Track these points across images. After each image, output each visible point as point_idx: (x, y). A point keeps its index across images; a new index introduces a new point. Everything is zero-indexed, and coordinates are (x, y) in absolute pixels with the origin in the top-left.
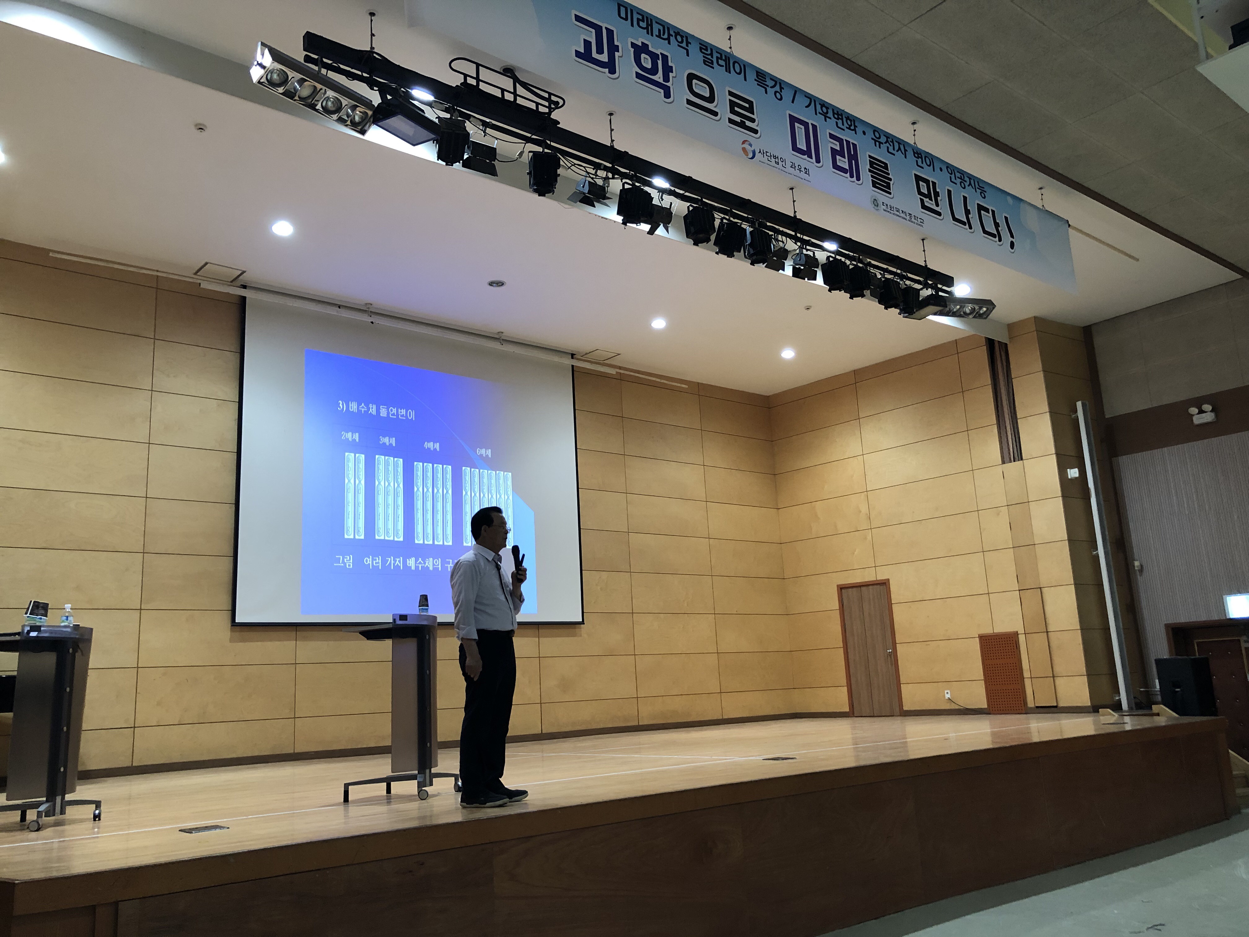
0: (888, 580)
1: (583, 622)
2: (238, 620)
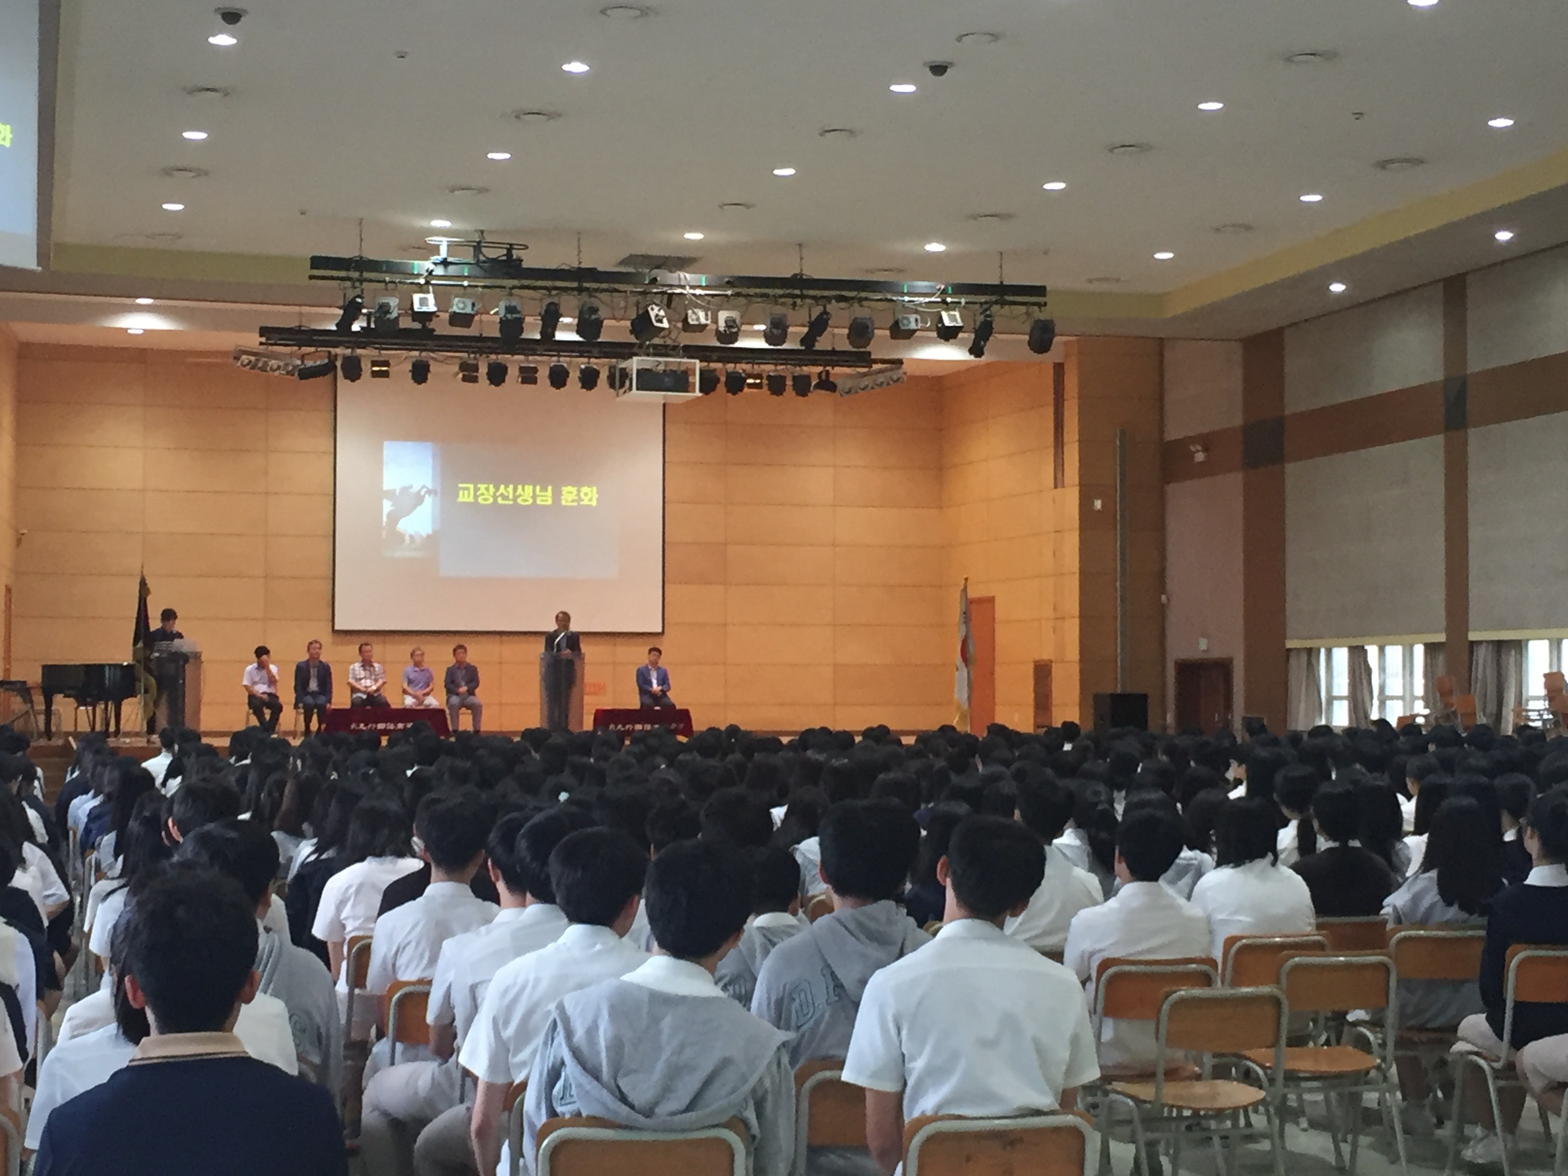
0: (993, 598)
1: (663, 633)
2: (336, 628)
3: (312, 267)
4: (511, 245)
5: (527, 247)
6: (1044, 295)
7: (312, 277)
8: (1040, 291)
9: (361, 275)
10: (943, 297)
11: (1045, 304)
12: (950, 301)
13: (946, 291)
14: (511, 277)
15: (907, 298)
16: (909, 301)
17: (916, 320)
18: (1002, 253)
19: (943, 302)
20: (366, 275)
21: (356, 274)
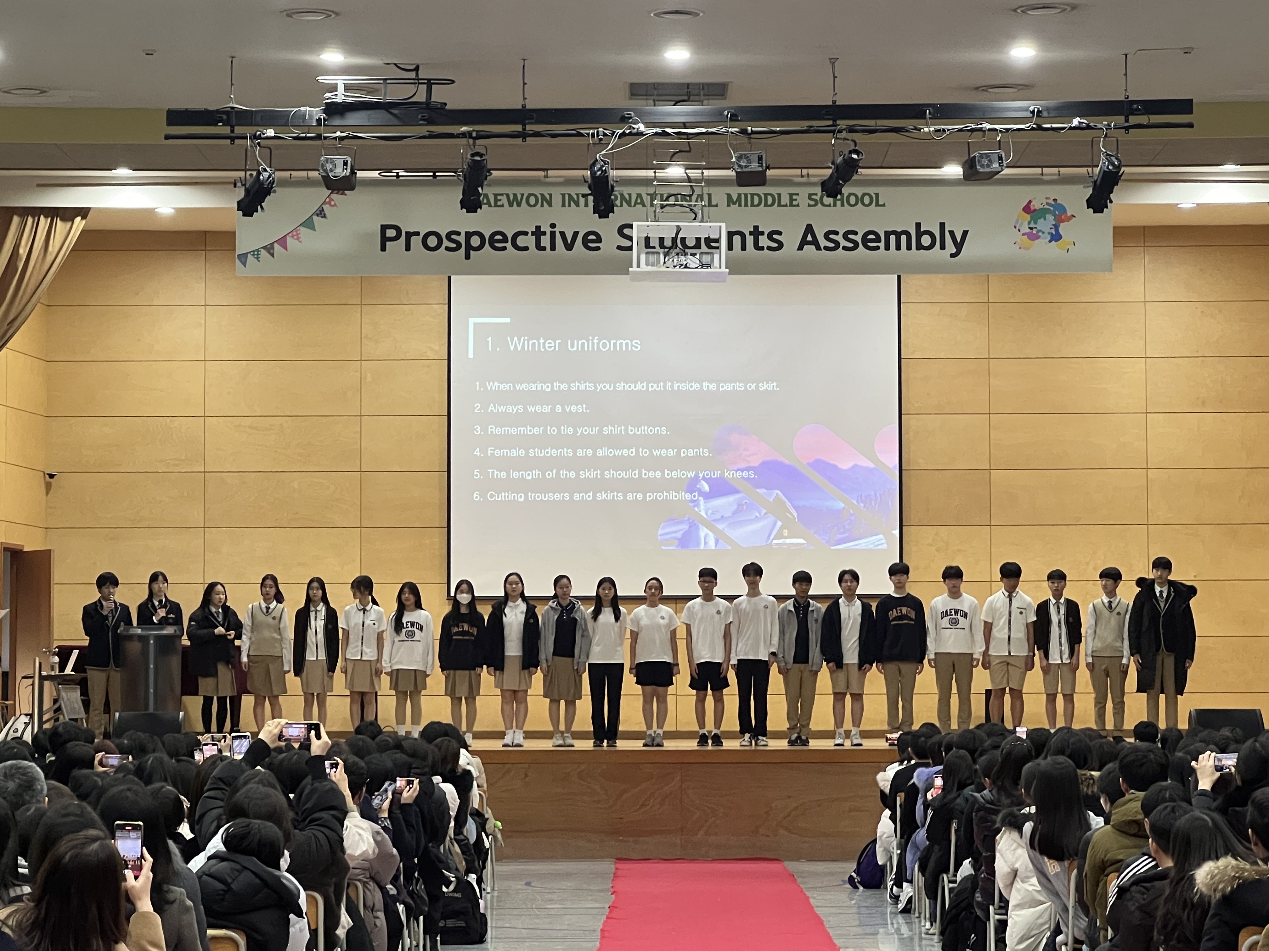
3: (170, 123)
4: (429, 80)
5: (453, 82)
6: (1190, 112)
7: (167, 137)
8: (1185, 106)
9: (232, 131)
10: (1040, 121)
11: (1191, 126)
12: (1048, 126)
13: (1045, 114)
14: (430, 122)
15: (986, 126)
16: (989, 130)
17: (1000, 158)
18: (1126, 55)
19: (1040, 128)
20: (238, 130)
21: (227, 130)
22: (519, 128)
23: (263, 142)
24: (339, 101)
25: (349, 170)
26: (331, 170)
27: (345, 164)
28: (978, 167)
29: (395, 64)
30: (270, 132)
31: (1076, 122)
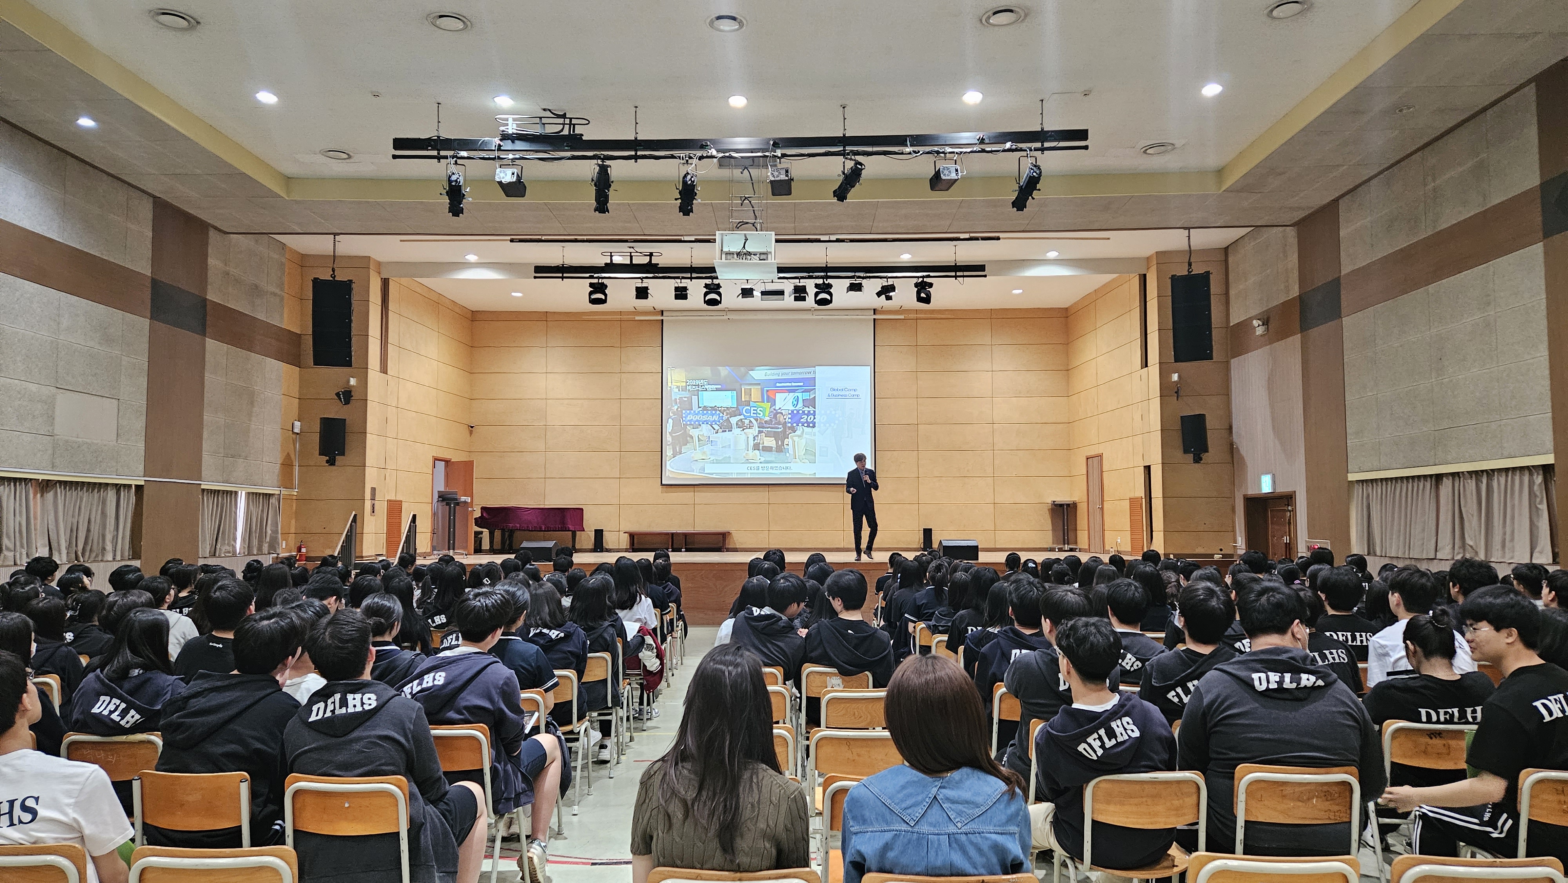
0: (1102, 454)
2: (663, 483)
3: (395, 148)
4: (571, 119)
6: (1086, 138)
7: (394, 157)
8: (1082, 135)
9: (438, 153)
10: (983, 146)
11: (1086, 148)
12: (990, 149)
13: (987, 141)
14: (573, 149)
15: (948, 149)
16: (950, 153)
17: (957, 170)
18: (1042, 101)
19: (983, 151)
20: (443, 153)
21: (435, 153)
22: (633, 153)
23: (459, 161)
24: (510, 132)
25: (515, 178)
26: (503, 178)
27: (513, 174)
28: (942, 176)
29: (550, 110)
30: (464, 154)
31: (1008, 145)
